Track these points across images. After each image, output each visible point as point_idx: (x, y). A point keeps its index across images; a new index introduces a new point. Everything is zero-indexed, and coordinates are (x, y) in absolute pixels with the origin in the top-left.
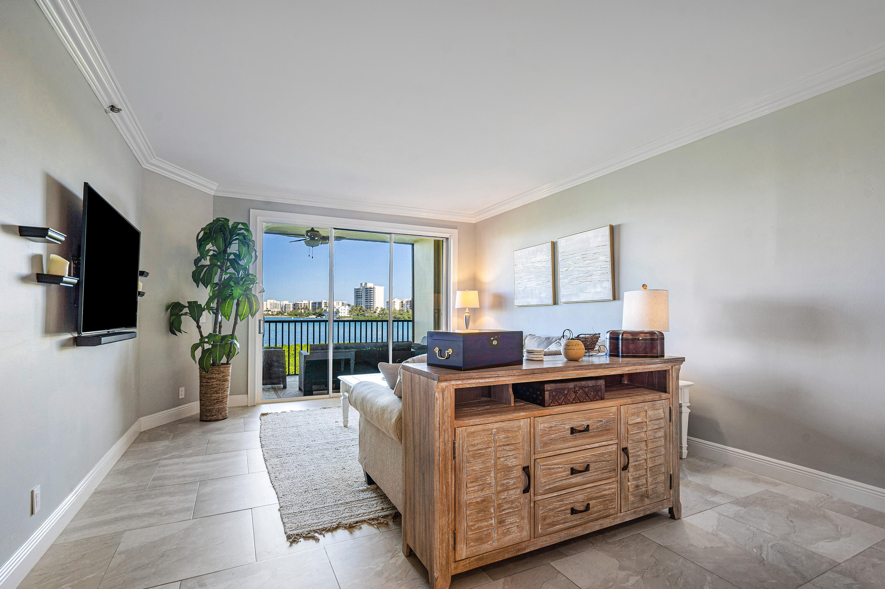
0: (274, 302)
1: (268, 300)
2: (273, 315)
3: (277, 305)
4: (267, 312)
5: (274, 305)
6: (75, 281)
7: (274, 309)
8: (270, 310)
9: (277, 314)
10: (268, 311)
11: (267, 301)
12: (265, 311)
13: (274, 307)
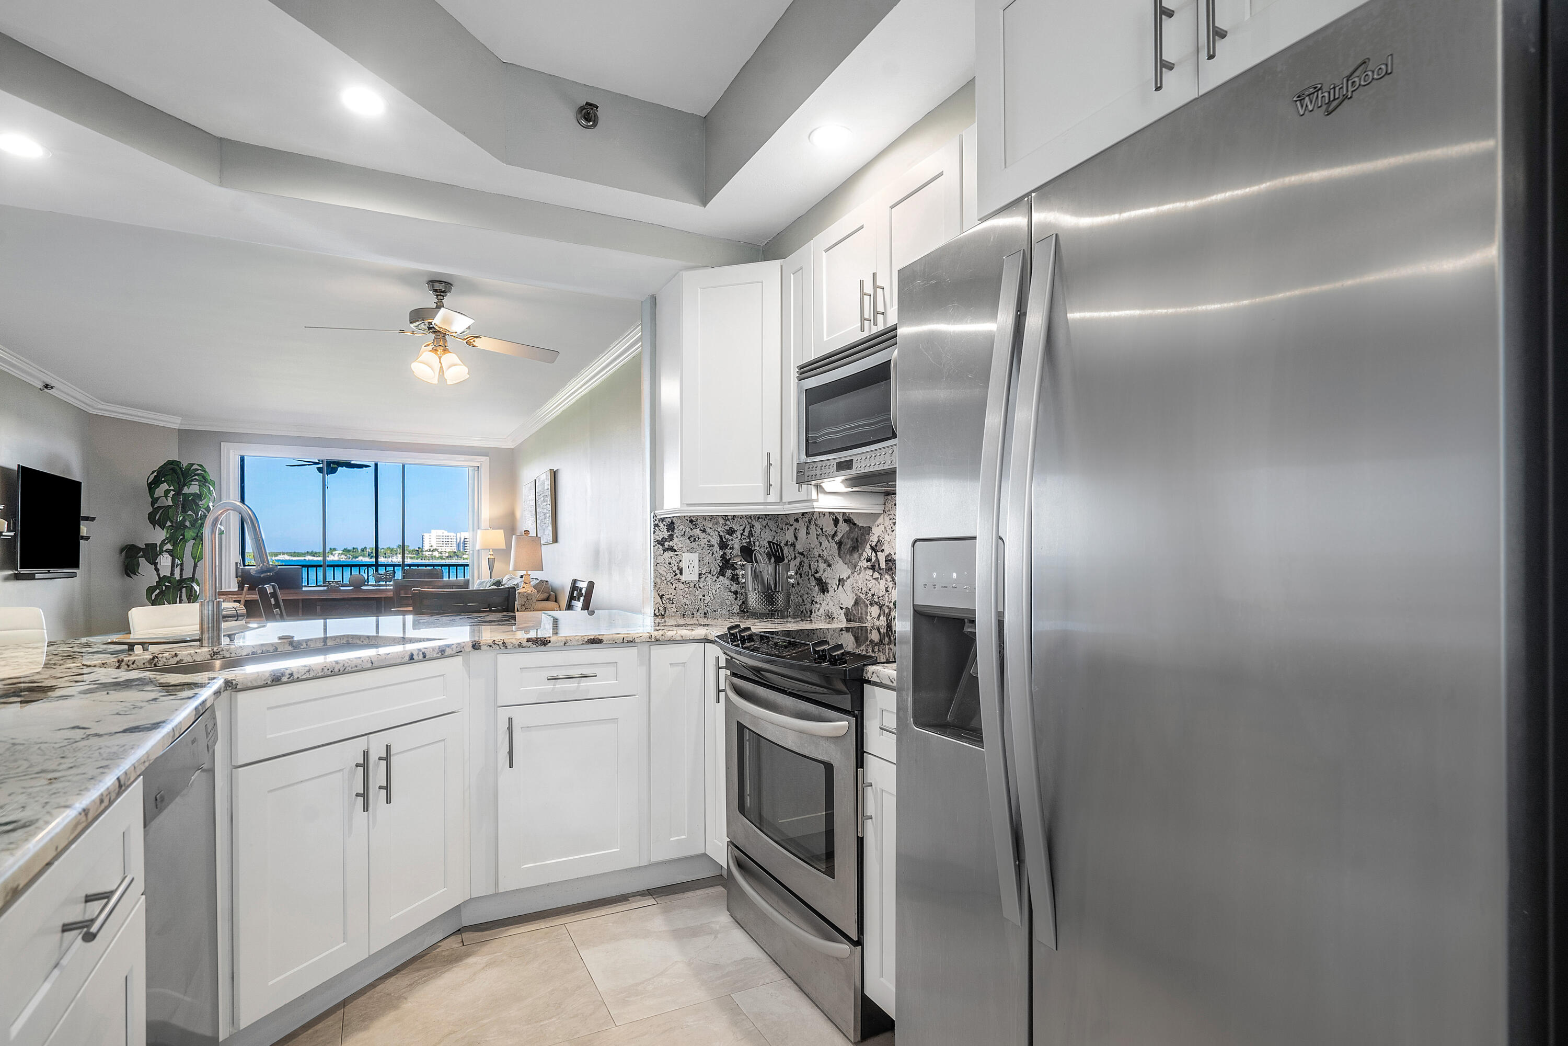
0: (444, 535)
1: (433, 531)
2: (441, 558)
3: (450, 540)
4: (430, 553)
5: (444, 540)
6: (12, 534)
7: (444, 548)
8: (436, 550)
9: (450, 557)
10: (433, 551)
11: (430, 532)
12: (427, 551)
13: (444, 543)
